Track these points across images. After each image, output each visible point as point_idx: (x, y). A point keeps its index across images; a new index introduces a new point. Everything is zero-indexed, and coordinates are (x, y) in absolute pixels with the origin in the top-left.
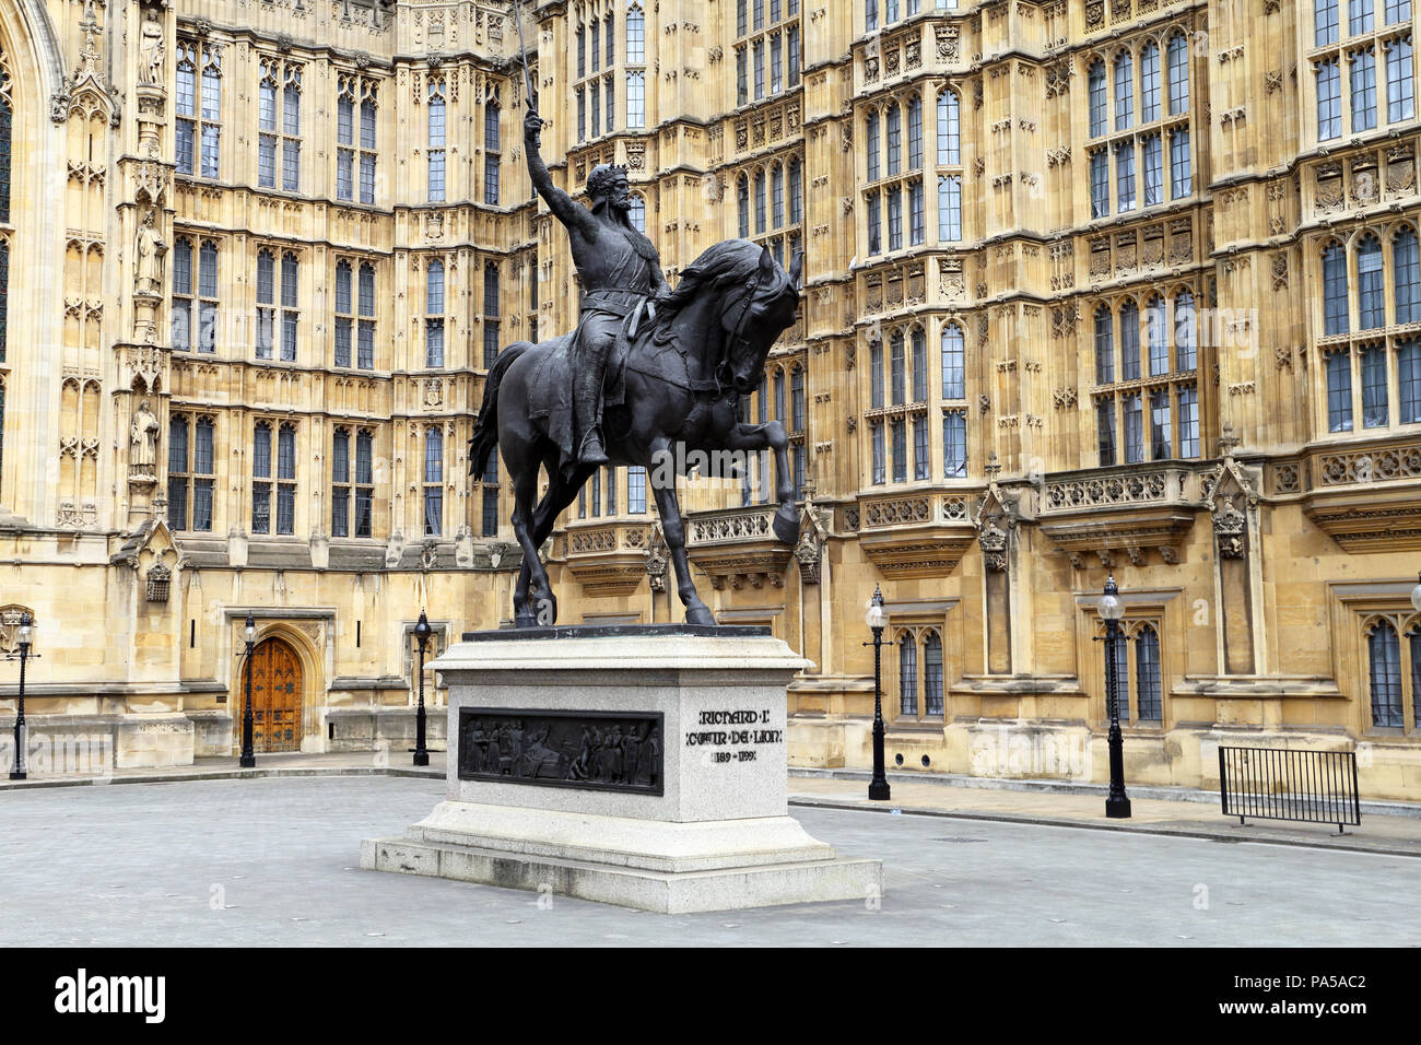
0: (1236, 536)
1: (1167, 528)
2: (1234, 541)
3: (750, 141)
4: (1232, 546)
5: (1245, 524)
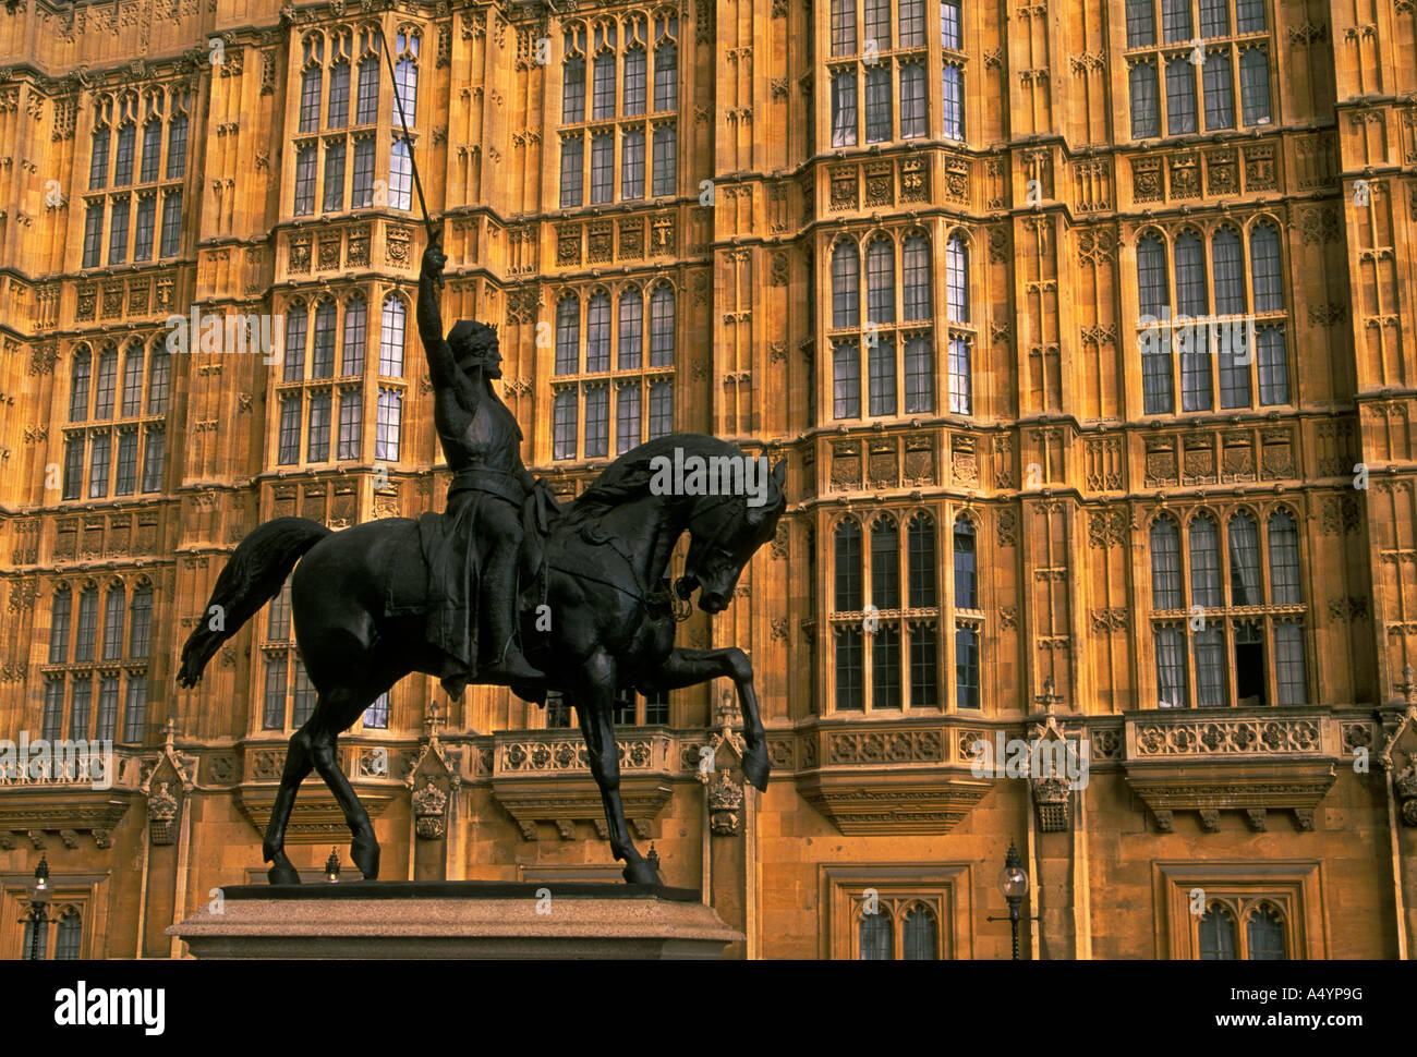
0: (733, 811)
1: (649, 799)
2: (733, 817)
3: (99, 310)
4: (730, 822)
5: (743, 799)
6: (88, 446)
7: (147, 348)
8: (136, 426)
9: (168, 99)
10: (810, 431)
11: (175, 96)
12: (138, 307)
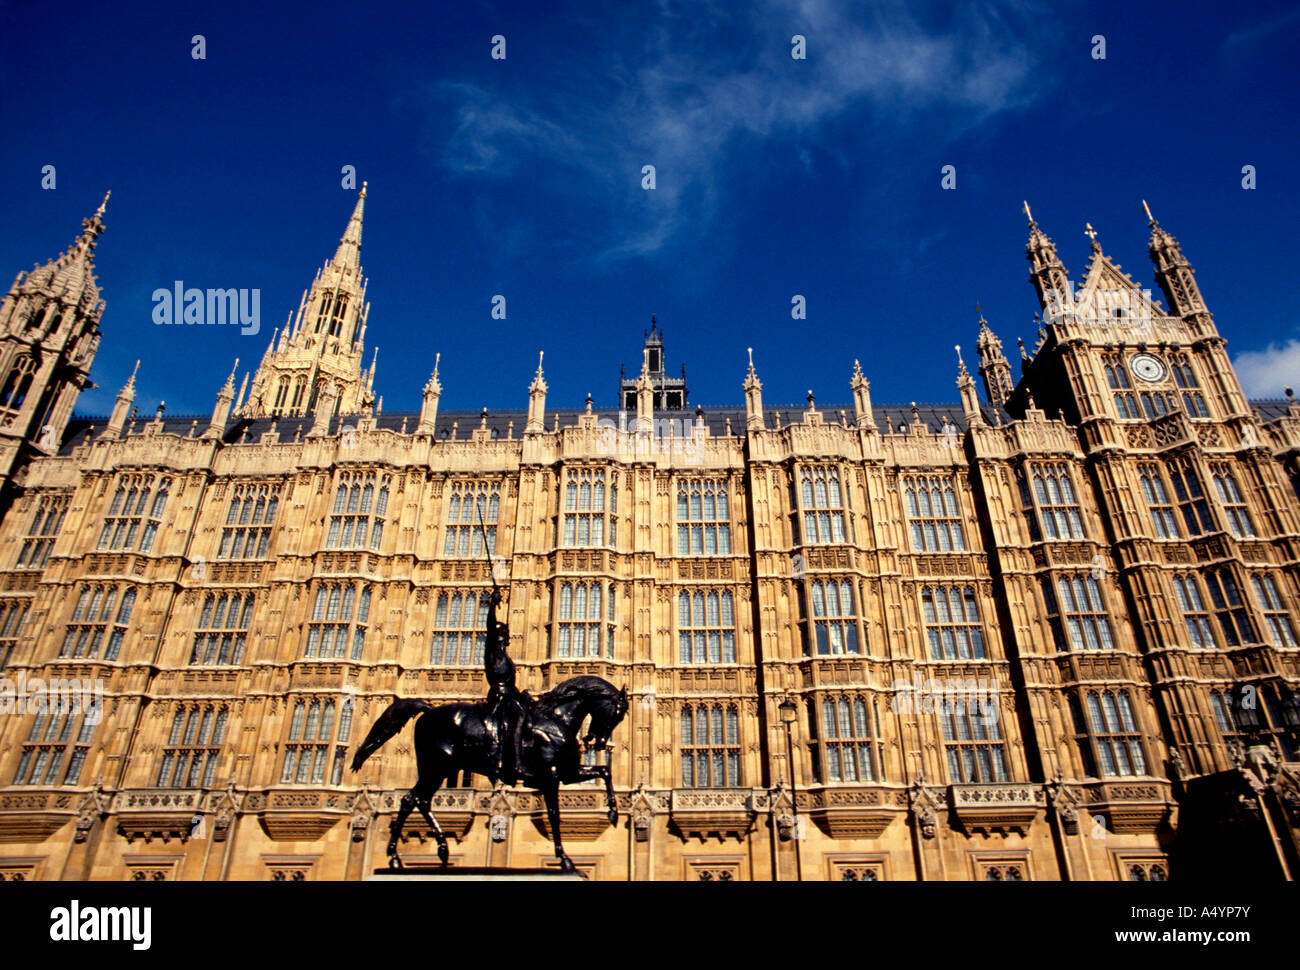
6: (206, 641)
7: (243, 599)
8: (232, 634)
9: (270, 490)
10: (548, 661)
11: (274, 490)
12: (242, 579)
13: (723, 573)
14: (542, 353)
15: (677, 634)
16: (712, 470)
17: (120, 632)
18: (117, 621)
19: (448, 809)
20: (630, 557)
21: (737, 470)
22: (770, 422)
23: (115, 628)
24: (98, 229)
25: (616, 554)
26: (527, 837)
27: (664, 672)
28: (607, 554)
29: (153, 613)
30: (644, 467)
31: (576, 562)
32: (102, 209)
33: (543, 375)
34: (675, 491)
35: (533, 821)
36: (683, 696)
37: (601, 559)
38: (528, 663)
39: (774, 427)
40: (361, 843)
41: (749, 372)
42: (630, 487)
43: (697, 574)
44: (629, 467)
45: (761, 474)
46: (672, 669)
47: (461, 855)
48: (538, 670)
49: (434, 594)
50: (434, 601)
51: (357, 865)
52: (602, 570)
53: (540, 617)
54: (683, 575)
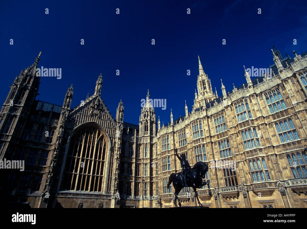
10: (244, 152)
13: (286, 114)
14: (221, 80)
15: (278, 136)
16: (273, 87)
17: (169, 165)
18: (168, 163)
19: (232, 191)
20: (256, 119)
21: (280, 84)
22: (285, 66)
23: (168, 164)
24: (149, 96)
25: (253, 120)
26: (253, 196)
27: (277, 147)
28: (250, 121)
29: (173, 160)
30: (252, 95)
31: (243, 126)
32: (148, 93)
33: (223, 84)
34: (264, 97)
35: (253, 192)
36: (285, 152)
37: (249, 123)
38: (240, 153)
39: (287, 66)
40: (217, 200)
41: (274, 56)
42: (251, 102)
43: (278, 117)
44: (249, 97)
45: (287, 82)
46: (279, 145)
47: (239, 202)
48: (243, 154)
49: (217, 143)
50: (218, 144)
51: (217, 205)
52: (249, 125)
53: (240, 141)
54: (274, 119)
